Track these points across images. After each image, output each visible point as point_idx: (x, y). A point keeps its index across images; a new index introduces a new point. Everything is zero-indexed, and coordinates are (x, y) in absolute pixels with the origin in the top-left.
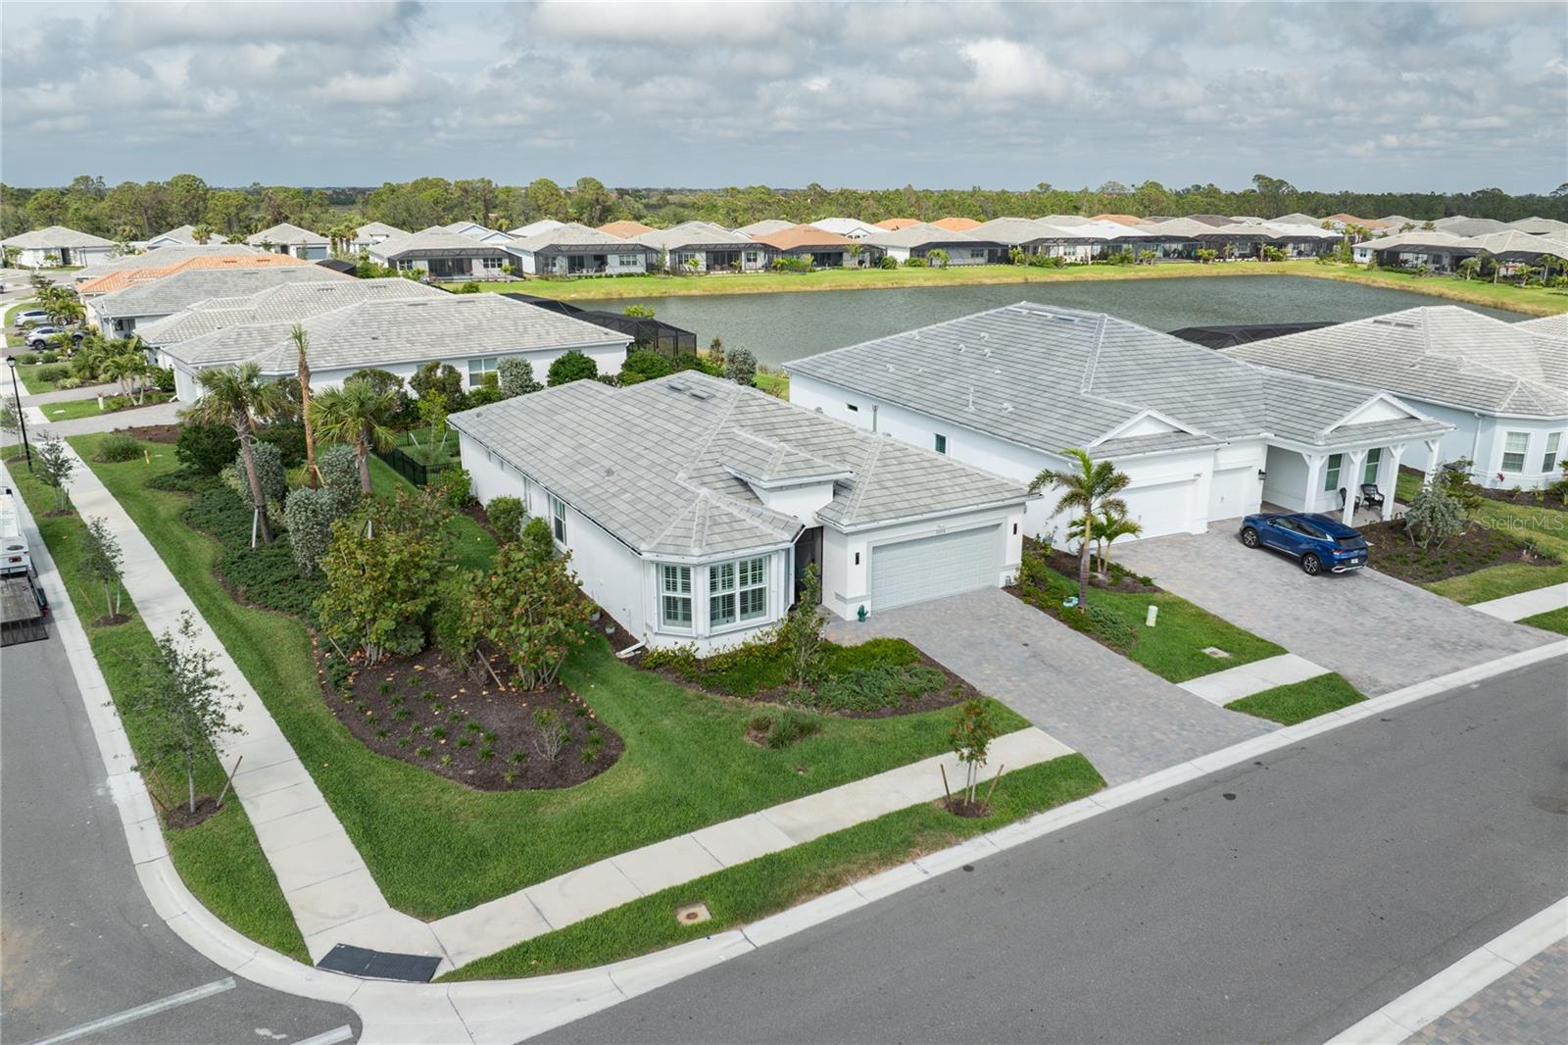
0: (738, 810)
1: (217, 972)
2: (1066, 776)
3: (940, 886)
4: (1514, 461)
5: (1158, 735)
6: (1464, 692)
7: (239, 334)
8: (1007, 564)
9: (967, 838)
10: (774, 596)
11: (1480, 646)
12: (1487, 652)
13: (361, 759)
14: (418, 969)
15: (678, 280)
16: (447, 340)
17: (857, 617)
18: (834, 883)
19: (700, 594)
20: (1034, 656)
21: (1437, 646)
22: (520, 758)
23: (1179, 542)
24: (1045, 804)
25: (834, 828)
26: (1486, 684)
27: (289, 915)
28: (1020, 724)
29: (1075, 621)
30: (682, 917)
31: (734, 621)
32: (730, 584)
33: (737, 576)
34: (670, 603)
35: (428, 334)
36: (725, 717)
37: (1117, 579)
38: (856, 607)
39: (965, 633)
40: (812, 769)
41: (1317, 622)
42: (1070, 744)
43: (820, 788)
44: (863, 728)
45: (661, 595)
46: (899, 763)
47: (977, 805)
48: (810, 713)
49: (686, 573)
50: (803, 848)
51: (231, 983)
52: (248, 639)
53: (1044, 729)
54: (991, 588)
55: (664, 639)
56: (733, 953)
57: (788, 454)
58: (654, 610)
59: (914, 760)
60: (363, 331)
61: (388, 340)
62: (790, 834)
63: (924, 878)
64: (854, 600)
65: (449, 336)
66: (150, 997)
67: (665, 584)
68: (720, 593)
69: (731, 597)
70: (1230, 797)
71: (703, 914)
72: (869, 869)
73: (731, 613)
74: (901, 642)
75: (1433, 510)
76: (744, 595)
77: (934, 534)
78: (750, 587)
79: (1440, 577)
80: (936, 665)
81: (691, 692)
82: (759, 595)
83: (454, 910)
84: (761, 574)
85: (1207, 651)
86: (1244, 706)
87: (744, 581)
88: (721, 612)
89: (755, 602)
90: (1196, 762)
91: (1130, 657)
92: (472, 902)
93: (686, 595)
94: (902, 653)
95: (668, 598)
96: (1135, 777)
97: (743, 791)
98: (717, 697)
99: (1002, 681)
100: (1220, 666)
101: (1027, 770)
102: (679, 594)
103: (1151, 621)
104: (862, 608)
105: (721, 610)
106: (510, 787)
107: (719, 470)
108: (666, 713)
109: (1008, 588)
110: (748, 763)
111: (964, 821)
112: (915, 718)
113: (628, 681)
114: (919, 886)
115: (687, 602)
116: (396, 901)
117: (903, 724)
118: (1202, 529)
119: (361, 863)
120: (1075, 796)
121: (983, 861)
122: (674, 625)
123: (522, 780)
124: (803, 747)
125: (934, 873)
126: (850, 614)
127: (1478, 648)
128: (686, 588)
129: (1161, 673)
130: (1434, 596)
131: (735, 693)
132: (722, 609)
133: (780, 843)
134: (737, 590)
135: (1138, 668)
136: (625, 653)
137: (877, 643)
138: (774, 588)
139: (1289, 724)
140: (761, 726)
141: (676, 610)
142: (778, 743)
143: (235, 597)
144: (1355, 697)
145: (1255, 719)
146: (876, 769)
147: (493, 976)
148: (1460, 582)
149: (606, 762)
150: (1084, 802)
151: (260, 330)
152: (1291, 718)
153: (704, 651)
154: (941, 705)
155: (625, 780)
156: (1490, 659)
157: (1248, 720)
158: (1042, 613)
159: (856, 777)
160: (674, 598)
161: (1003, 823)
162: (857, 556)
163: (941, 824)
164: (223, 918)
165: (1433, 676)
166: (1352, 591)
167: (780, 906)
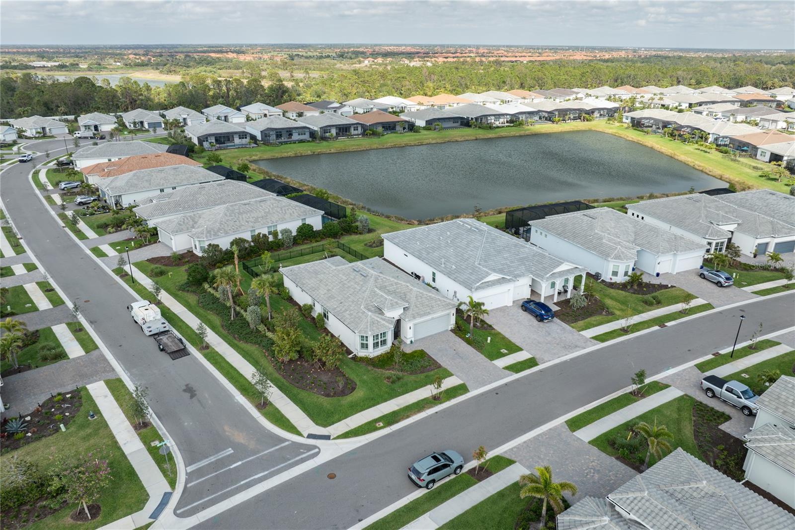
0: (386, 400)
1: (286, 440)
2: (460, 389)
3: (431, 417)
4: (615, 273)
5: (484, 377)
6: (565, 362)
7: (184, 219)
9: (436, 405)
11: (576, 346)
12: (578, 349)
13: (296, 390)
14: (327, 438)
15: (325, 143)
16: (259, 220)
18: (408, 417)
19: (371, 342)
20: (456, 354)
21: (565, 347)
22: (333, 389)
23: (503, 309)
24: (454, 397)
25: (407, 404)
26: (571, 360)
27: (296, 428)
28: (451, 375)
29: (469, 342)
30: (377, 425)
33: (380, 336)
35: (253, 218)
36: (379, 375)
37: (483, 325)
39: (439, 347)
40: (401, 389)
41: (535, 339)
42: (462, 380)
43: (403, 394)
44: (413, 377)
46: (422, 387)
47: (439, 397)
48: (400, 374)
49: (367, 337)
50: (401, 409)
51: (290, 442)
52: (247, 354)
53: (457, 376)
54: (447, 330)
55: (362, 353)
56: (389, 432)
57: (391, 300)
58: (359, 346)
59: (425, 386)
60: (230, 218)
61: (239, 222)
62: (398, 406)
63: (427, 415)
65: (260, 217)
66: (276, 445)
69: (378, 342)
70: (497, 394)
71: (381, 424)
72: (415, 413)
73: (378, 346)
74: (422, 351)
75: (577, 300)
76: (381, 341)
78: (383, 339)
79: (576, 321)
80: (431, 357)
81: (370, 368)
83: (330, 425)
85: (502, 351)
86: (507, 368)
87: (381, 338)
89: (384, 342)
90: (492, 384)
91: (482, 353)
92: (333, 423)
93: (367, 342)
94: (422, 354)
96: (476, 389)
97: (386, 396)
98: (377, 370)
99: (447, 362)
100: (504, 355)
101: (451, 388)
103: (489, 341)
106: (333, 396)
107: (372, 304)
108: (364, 375)
109: (452, 330)
111: (436, 402)
112: (425, 374)
113: (352, 364)
114: (426, 417)
115: (367, 344)
116: (317, 424)
117: (422, 376)
118: (511, 304)
119: (306, 416)
120: (461, 394)
121: (440, 411)
123: (335, 395)
124: (399, 384)
125: (429, 414)
126: (408, 342)
127: (576, 347)
128: (367, 340)
129: (488, 358)
130: (571, 329)
131: (381, 368)
132: (376, 345)
133: (396, 408)
134: (380, 340)
135: (483, 356)
136: (350, 356)
137: (415, 352)
139: (517, 373)
140: (388, 378)
141: (364, 346)
142: (393, 382)
143: (235, 338)
144: (536, 364)
145: (509, 372)
146: (416, 389)
147: (342, 438)
148: (581, 323)
149: (353, 389)
150: (464, 396)
151: (190, 216)
152: (517, 371)
153: (372, 356)
154: (432, 370)
155: (359, 394)
156: (577, 351)
157: (507, 372)
158: (460, 339)
159: (412, 391)
161: (444, 402)
163: (431, 403)
164: (283, 429)
165: (559, 357)
166: (548, 327)
167: (397, 422)
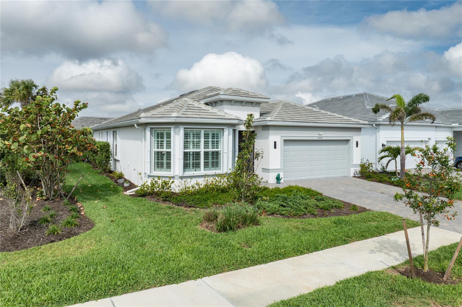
8: (354, 163)
10: (225, 155)
17: (276, 180)
31: (200, 170)
32: (198, 145)
34: (159, 155)
38: (275, 175)
45: (154, 150)
64: (274, 170)
67: (156, 142)
68: (191, 150)
77: (317, 139)
82: (216, 155)
84: (217, 142)
88: (191, 164)
95: (158, 152)
102: (165, 150)
104: (279, 175)
105: (191, 161)
110: (196, 240)
122: (161, 171)
138: (225, 150)
160: (161, 152)
162: (275, 143)
